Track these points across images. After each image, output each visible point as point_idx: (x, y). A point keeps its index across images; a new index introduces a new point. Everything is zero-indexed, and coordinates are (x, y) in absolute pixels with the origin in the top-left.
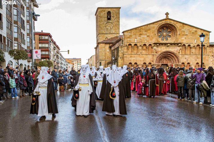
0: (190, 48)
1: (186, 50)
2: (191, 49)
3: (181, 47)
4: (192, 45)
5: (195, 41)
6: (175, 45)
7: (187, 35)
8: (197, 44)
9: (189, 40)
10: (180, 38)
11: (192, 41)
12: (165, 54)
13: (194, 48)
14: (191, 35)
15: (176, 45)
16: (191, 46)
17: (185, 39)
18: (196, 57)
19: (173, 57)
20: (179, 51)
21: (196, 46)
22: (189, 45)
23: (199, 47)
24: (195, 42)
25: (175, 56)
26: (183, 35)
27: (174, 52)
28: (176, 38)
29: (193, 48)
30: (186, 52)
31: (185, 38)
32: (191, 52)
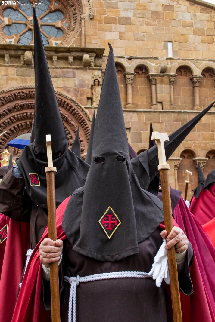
0: (150, 81)
1: (130, 88)
2: (153, 87)
3: (98, 74)
4: (153, 68)
5: (166, 48)
6: (66, 59)
7: (126, 21)
8: (176, 65)
9: (140, 43)
10: (95, 34)
11: (155, 48)
12: (22, 107)
13: (166, 79)
14: (147, 24)
15: (71, 58)
16: (152, 72)
17: (121, 38)
18: (177, 120)
19: (67, 121)
20: (87, 90)
21: (173, 73)
22: (142, 69)
23: (191, 79)
24: (170, 56)
25: (74, 113)
26: (111, 21)
27: (65, 94)
28: (80, 34)
29: (162, 82)
30: (130, 100)
31: (120, 33)
32: (154, 102)
